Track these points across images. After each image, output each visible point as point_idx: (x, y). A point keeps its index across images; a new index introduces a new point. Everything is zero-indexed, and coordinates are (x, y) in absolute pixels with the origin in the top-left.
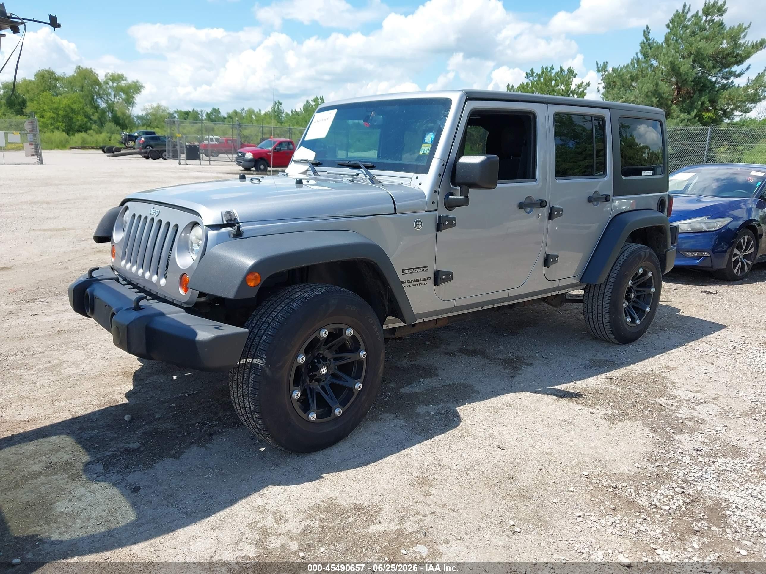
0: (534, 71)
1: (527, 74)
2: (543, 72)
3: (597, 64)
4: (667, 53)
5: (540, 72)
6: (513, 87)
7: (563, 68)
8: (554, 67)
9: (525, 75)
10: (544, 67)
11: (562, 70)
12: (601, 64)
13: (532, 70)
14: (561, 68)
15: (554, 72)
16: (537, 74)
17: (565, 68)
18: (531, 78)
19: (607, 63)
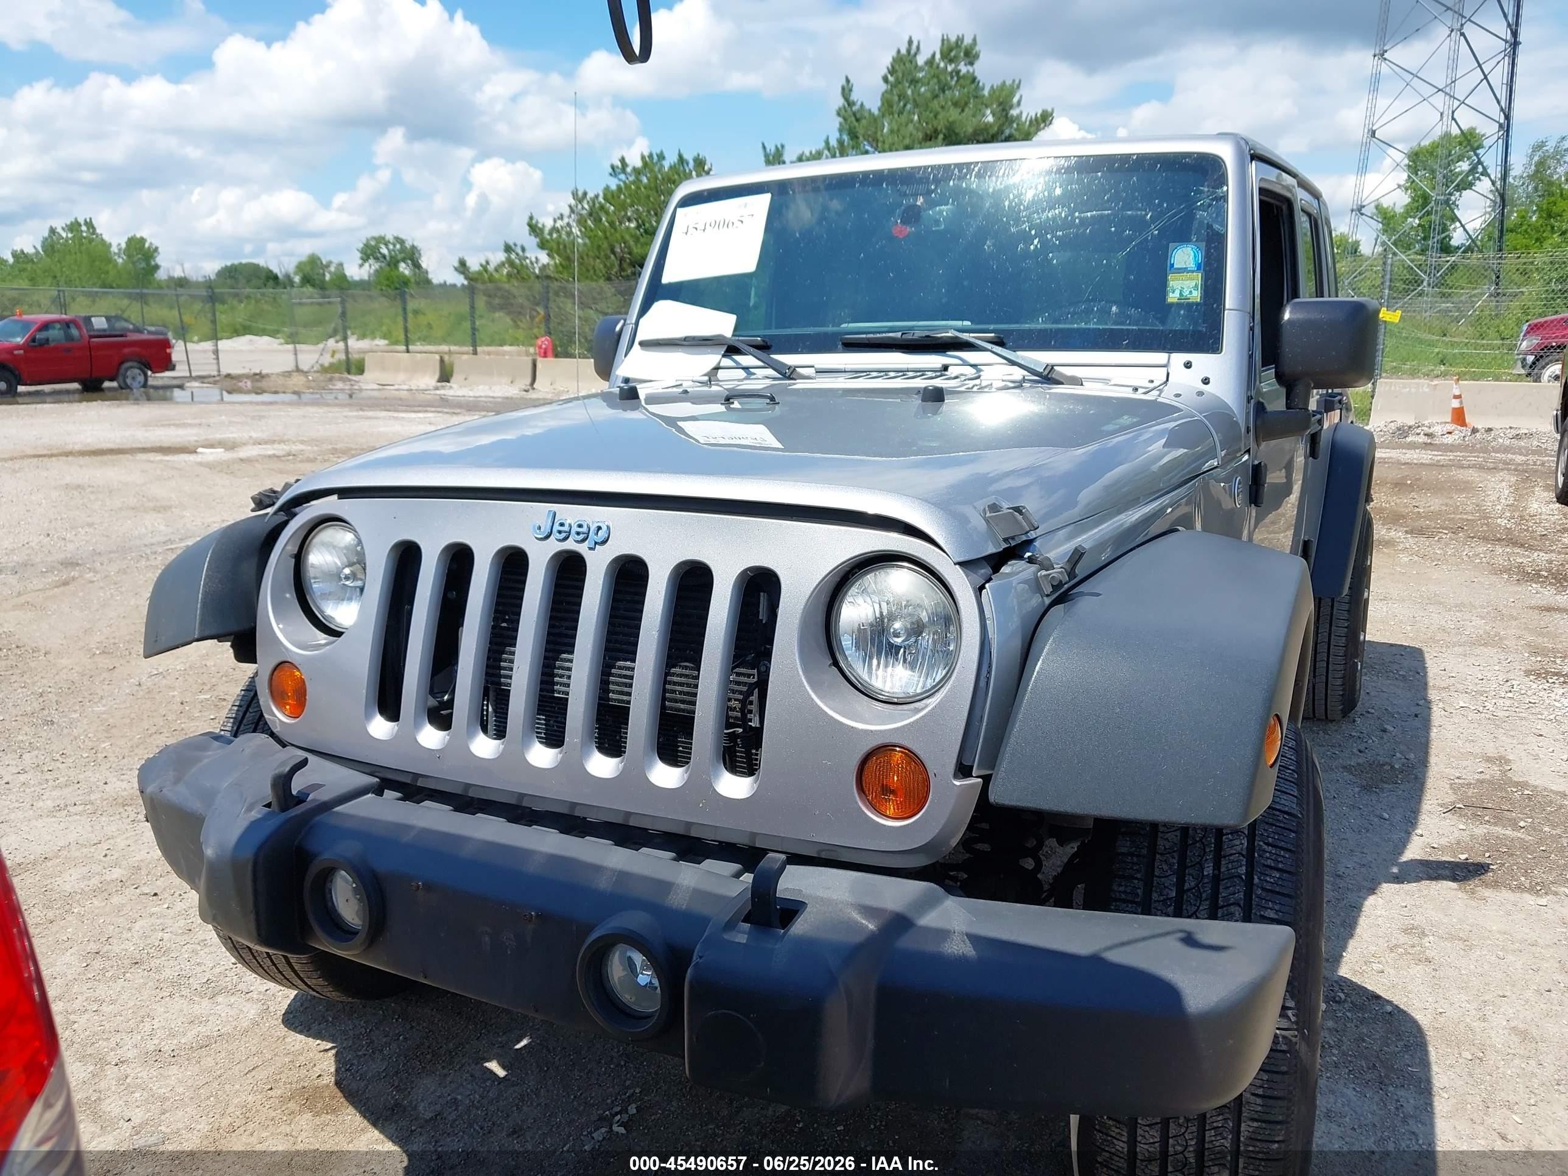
0: (627, 161)
1: (613, 167)
2: (645, 164)
3: (764, 147)
4: (898, 130)
5: (639, 164)
6: (585, 194)
7: (685, 156)
8: (666, 155)
9: (610, 170)
10: (646, 154)
11: (681, 158)
12: (771, 148)
13: (623, 160)
14: (680, 156)
15: (666, 164)
16: (635, 169)
17: (689, 157)
18: (622, 177)
19: (783, 146)
